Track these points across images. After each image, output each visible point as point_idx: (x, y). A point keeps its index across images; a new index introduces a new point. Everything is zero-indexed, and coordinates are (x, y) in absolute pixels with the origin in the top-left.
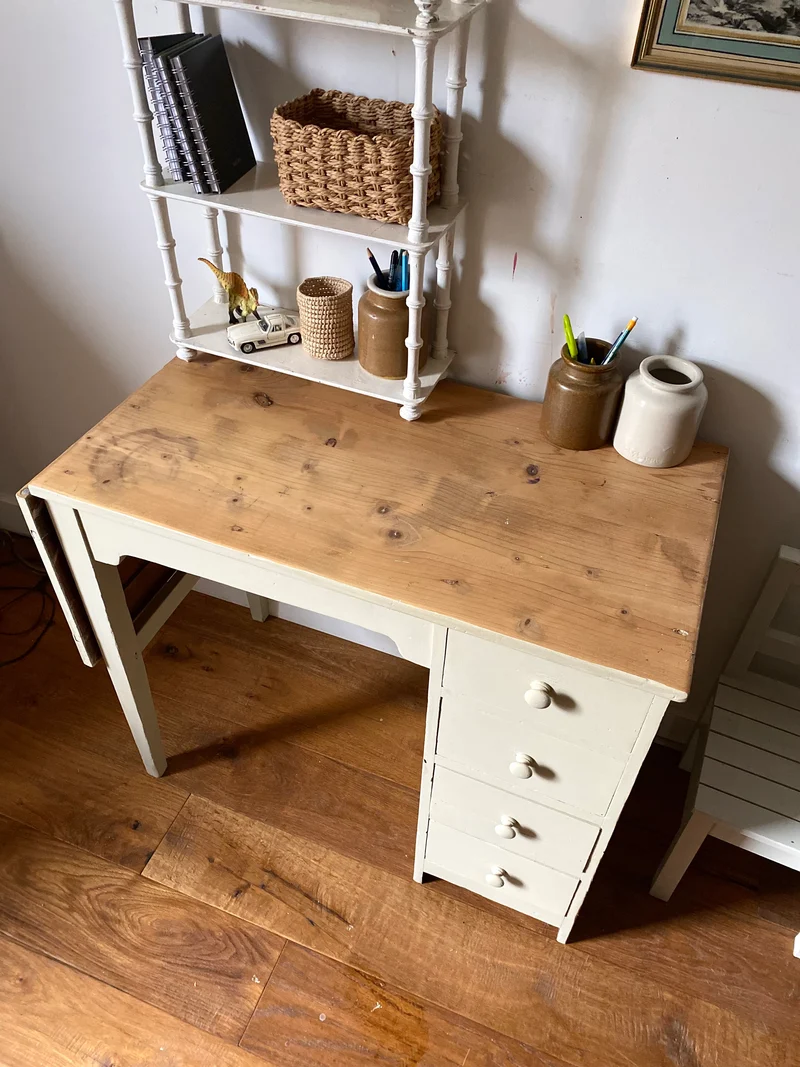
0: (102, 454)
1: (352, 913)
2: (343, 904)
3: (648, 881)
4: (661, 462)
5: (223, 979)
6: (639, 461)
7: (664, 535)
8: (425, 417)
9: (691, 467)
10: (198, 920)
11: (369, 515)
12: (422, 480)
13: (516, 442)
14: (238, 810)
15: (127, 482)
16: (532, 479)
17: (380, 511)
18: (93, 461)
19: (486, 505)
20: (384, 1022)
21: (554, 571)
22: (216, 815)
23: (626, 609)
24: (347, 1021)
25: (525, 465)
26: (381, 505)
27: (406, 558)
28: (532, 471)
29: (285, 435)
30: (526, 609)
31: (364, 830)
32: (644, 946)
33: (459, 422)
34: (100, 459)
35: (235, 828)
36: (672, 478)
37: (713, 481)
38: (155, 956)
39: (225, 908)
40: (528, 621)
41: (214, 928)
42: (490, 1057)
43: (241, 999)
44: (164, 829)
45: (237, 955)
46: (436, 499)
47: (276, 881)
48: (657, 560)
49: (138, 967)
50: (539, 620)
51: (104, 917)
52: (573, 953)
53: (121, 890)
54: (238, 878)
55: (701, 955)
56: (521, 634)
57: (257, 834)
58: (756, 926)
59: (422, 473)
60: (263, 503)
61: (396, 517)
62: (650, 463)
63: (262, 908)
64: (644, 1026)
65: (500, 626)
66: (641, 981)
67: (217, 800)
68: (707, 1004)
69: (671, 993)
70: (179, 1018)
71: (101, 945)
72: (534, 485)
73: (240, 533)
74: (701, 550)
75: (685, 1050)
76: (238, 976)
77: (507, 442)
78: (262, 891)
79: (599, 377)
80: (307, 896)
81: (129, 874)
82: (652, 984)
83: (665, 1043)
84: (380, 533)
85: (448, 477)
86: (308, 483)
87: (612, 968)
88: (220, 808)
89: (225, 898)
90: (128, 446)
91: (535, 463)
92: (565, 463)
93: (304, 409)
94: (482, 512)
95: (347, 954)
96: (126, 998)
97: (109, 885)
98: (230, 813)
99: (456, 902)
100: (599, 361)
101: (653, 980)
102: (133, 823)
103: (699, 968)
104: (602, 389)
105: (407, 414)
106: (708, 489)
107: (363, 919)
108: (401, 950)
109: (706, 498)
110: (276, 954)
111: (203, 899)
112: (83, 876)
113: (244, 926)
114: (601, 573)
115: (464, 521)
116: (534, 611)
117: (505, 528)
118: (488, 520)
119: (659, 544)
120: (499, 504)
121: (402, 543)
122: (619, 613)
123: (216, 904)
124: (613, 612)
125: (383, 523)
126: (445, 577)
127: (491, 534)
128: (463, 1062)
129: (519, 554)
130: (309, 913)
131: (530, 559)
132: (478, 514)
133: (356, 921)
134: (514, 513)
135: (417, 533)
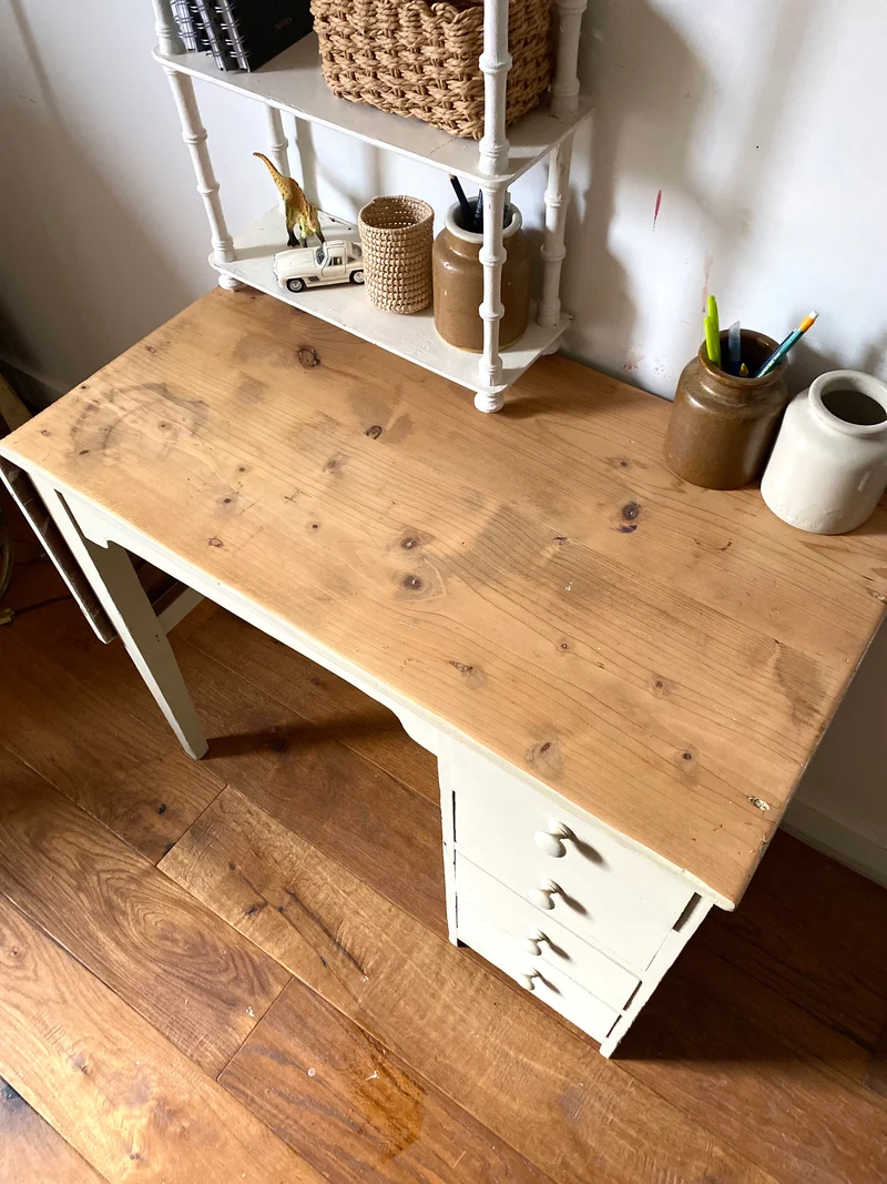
0: (91, 413)
1: (370, 964)
2: (363, 949)
4: (819, 528)
5: (218, 1004)
6: (789, 520)
7: (786, 643)
8: (508, 410)
9: (866, 539)
10: (206, 932)
11: (388, 548)
12: (474, 504)
13: (624, 464)
14: (274, 815)
15: (109, 456)
16: (626, 524)
17: (404, 545)
18: (79, 422)
19: (549, 556)
20: (377, 1095)
21: (608, 675)
22: (248, 815)
23: (691, 751)
24: (337, 1083)
25: (625, 502)
26: (411, 535)
27: (416, 620)
28: (630, 512)
29: (319, 413)
30: (550, 728)
31: (407, 868)
32: (705, 1084)
33: (554, 423)
34: (86, 420)
35: (266, 835)
36: (832, 554)
38: (154, 960)
39: (236, 925)
40: (547, 746)
41: (220, 945)
42: (486, 1167)
43: (230, 1029)
44: (190, 821)
45: (237, 980)
46: (485, 537)
47: (295, 905)
48: (764, 680)
49: (132, 966)
50: (564, 747)
51: (109, 903)
52: (615, 1072)
53: (132, 879)
54: (256, 893)
55: (774, 1113)
56: (530, 764)
57: (289, 848)
58: (858, 1095)
59: (478, 494)
60: (260, 509)
61: (423, 557)
62: (804, 525)
63: (274, 933)
65: (506, 747)
66: (689, 1125)
67: (253, 798)
68: (764, 1174)
69: (724, 1150)
70: (163, 1034)
71: (100, 935)
72: (625, 534)
73: (218, 550)
74: (834, 675)
76: (233, 1003)
77: (610, 462)
78: (278, 914)
79: (748, 395)
80: (326, 931)
81: (144, 864)
82: (701, 1133)
84: (393, 576)
85: (512, 506)
86: (323, 488)
87: (658, 1101)
88: (254, 808)
89: (237, 912)
90: (125, 405)
91: (639, 501)
92: (682, 506)
93: (355, 378)
94: (539, 567)
95: (355, 1007)
96: (113, 998)
97: (123, 871)
98: (264, 817)
99: (492, 978)
100: (754, 369)
101: (705, 1128)
102: (159, 806)
103: (766, 1129)
104: (747, 412)
105: (484, 403)
106: (879, 579)
107: (381, 972)
108: (416, 1019)
109: (870, 592)
110: (277, 989)
111: (214, 908)
112: (97, 855)
113: (250, 948)
114: (676, 688)
115: (510, 575)
116: (560, 732)
117: (563, 596)
118: (543, 580)
119: (775, 657)
120: (567, 558)
121: (418, 597)
122: (679, 756)
123: (227, 917)
124: (671, 753)
125: (403, 563)
126: (457, 659)
127: (540, 602)
128: (455, 1164)
129: (569, 639)
130: (324, 951)
131: (581, 649)
132: (534, 568)
133: (373, 973)
134: (582, 575)
135: (443, 586)
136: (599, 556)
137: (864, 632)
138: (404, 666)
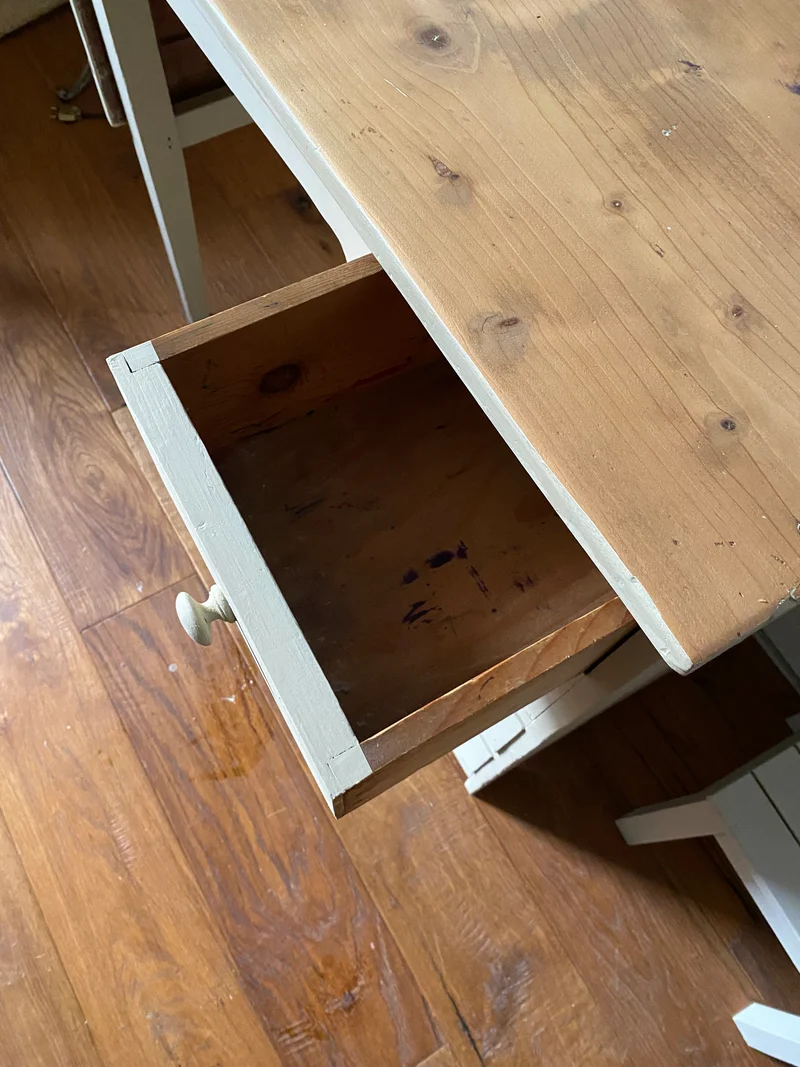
3: (627, 808)
5: (113, 565)
10: (131, 493)
19: (661, 80)
20: (225, 717)
23: (739, 422)
24: (192, 688)
27: (409, 86)
30: (532, 299)
32: (559, 865)
38: (72, 499)
40: (513, 322)
41: (139, 512)
42: (300, 831)
43: (114, 594)
45: (140, 551)
46: (577, 21)
49: (50, 495)
50: (542, 335)
51: (52, 426)
52: (472, 810)
53: (83, 416)
55: (618, 927)
58: (716, 952)
61: (470, 12)
64: (486, 937)
66: (522, 893)
68: (577, 975)
69: (547, 934)
70: (50, 569)
71: (32, 453)
75: (510, 996)
76: (126, 571)
81: (100, 406)
82: (531, 907)
83: (493, 971)
84: (410, 20)
87: (501, 857)
94: (636, 89)
96: (19, 515)
97: (78, 404)
101: (537, 904)
103: (603, 937)
110: (175, 577)
112: (61, 378)
113: (166, 530)
114: (761, 326)
115: (585, 83)
116: (543, 311)
117: (653, 139)
118: (633, 108)
120: (687, 92)
121: (431, 59)
122: (716, 420)
123: (157, 491)
124: (703, 408)
125: (435, 9)
126: (443, 156)
127: (611, 134)
128: (270, 815)
129: (630, 198)
131: (642, 219)
132: (627, 87)
134: (699, 124)
135: (476, 60)
138: (357, 134)
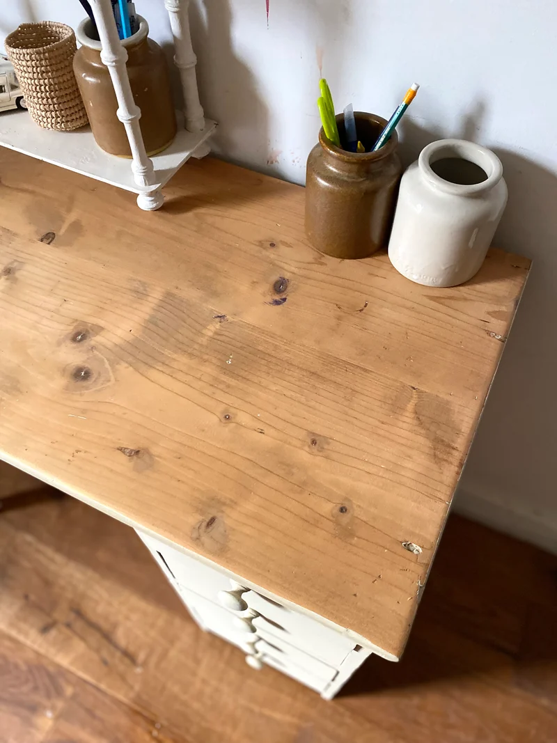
1: (141, 657)
2: (136, 647)
4: (440, 281)
5: (22, 710)
6: (413, 278)
7: (422, 388)
8: (166, 208)
9: (478, 287)
10: (8, 653)
11: (59, 344)
12: (140, 294)
13: (272, 245)
14: (59, 549)
16: (277, 298)
17: (74, 339)
19: (210, 334)
21: (266, 440)
23: (347, 504)
25: (275, 278)
26: (80, 329)
27: (84, 411)
28: (280, 287)
30: (216, 501)
33: (211, 215)
35: (52, 567)
36: (453, 303)
37: (504, 309)
39: (33, 644)
40: (212, 520)
41: (20, 662)
43: (33, 730)
46: (151, 325)
47: (79, 620)
48: (405, 425)
50: (229, 519)
52: (337, 710)
54: (47, 615)
56: (196, 542)
58: (510, 693)
59: (143, 284)
61: (93, 348)
62: (427, 281)
63: (64, 646)
67: (40, 539)
72: (277, 307)
74: (467, 413)
76: (34, 709)
77: (261, 244)
78: (66, 630)
79: (366, 169)
80: (105, 636)
84: (63, 371)
85: (175, 291)
88: (42, 546)
89: (33, 633)
91: (287, 276)
92: (323, 277)
93: (32, 192)
94: (201, 345)
95: (132, 695)
98: (51, 552)
100: (369, 146)
104: (367, 185)
105: (145, 203)
106: (493, 320)
107: (151, 662)
108: (181, 695)
109: (488, 333)
110: (69, 691)
111: (14, 633)
113: (45, 662)
114: (328, 443)
115: (175, 356)
116: (224, 504)
117: (225, 369)
118: (206, 357)
119: (413, 402)
120: (226, 333)
121: (87, 388)
122: (336, 511)
123: (25, 639)
124: (328, 508)
125: (73, 357)
126: (125, 444)
127: (203, 378)
129: (232, 410)
130: (105, 654)
131: (243, 418)
132: (196, 346)
133: (145, 664)
134: (241, 348)
135: (111, 374)
136: (254, 328)
137: (487, 369)
138: (71, 458)
